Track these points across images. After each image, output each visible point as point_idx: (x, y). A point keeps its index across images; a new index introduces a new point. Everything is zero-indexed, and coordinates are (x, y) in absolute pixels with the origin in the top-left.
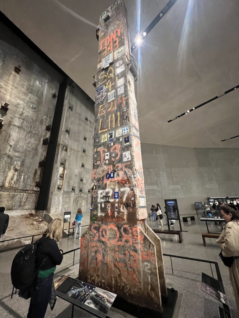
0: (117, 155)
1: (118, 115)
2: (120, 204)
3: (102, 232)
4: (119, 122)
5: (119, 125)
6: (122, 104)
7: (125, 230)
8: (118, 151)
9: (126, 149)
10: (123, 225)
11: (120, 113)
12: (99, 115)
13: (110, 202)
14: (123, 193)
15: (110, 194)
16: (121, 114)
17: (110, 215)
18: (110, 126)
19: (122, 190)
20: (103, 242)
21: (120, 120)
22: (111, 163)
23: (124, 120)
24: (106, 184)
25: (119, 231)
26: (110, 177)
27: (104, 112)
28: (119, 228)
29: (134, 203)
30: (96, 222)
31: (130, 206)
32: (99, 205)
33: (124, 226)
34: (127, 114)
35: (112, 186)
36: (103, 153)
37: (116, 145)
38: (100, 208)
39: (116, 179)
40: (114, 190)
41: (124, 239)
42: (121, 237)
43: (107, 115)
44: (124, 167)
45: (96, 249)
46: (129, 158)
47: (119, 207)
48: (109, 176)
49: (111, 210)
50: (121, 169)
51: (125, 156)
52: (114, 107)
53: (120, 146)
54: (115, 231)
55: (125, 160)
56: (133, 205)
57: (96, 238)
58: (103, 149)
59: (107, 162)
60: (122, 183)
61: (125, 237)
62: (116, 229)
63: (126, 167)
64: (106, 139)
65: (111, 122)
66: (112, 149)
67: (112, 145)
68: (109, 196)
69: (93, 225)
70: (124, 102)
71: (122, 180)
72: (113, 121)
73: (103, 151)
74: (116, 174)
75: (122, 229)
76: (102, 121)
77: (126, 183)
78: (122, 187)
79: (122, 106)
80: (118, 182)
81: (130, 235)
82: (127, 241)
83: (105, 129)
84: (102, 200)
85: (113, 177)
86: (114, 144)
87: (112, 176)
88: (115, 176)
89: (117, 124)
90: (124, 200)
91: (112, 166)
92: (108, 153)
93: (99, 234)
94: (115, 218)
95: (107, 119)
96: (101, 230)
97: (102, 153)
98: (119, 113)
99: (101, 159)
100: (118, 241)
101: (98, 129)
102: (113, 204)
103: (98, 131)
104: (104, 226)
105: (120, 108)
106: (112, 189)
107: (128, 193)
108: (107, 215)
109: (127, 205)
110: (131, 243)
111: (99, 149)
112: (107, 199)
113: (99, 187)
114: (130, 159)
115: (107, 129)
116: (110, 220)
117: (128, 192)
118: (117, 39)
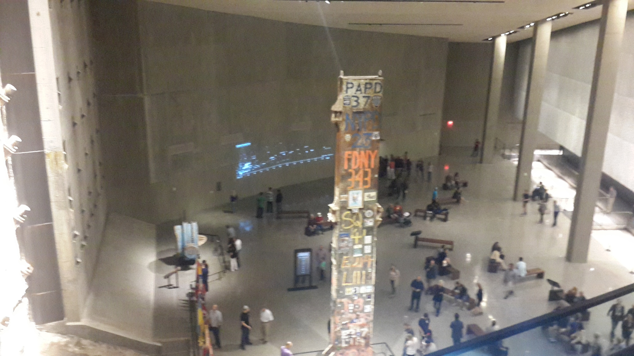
0: (360, 307)
4: (364, 281)
5: (363, 284)
8: (361, 304)
9: (368, 303)
10: (361, 349)
11: (365, 272)
12: (343, 267)
14: (363, 331)
18: (354, 282)
23: (368, 279)
24: (349, 327)
25: (358, 352)
27: (348, 266)
30: (340, 351)
31: (367, 338)
32: (344, 340)
34: (371, 275)
35: (355, 328)
37: (360, 299)
39: (357, 323)
43: (352, 270)
47: (360, 339)
48: (352, 322)
49: (353, 342)
50: (363, 317)
51: (367, 309)
52: (360, 264)
53: (363, 300)
54: (355, 352)
59: (351, 311)
61: (362, 354)
63: (366, 315)
64: (351, 292)
66: (356, 301)
67: (356, 298)
70: (370, 263)
72: (358, 278)
74: (358, 320)
76: (346, 274)
77: (365, 325)
78: (362, 328)
80: (360, 325)
81: (365, 352)
83: (350, 283)
84: (346, 337)
87: (355, 321)
90: (363, 335)
91: (355, 315)
92: (352, 305)
94: (356, 346)
95: (352, 274)
96: (345, 354)
97: (346, 303)
99: (344, 308)
101: (342, 281)
102: (354, 339)
103: (342, 284)
105: (365, 267)
107: (367, 331)
108: (350, 345)
111: (344, 300)
112: (351, 336)
113: (342, 329)
114: (370, 311)
116: (352, 348)
118: (369, 170)
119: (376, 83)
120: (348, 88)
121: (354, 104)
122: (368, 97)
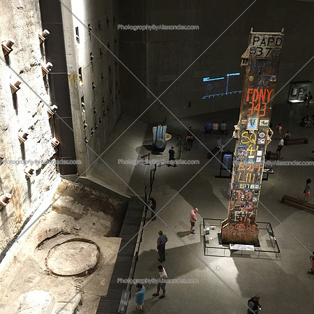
2: (247, 218)
6: (258, 170)
8: (250, 196)
9: (255, 196)
12: (239, 169)
18: (247, 180)
19: (249, 213)
20: (237, 230)
21: (254, 180)
22: (245, 200)
23: (257, 180)
24: (240, 209)
26: (243, 206)
27: (243, 169)
32: (236, 217)
33: (248, 225)
34: (259, 178)
35: (244, 211)
42: (246, 228)
43: (246, 172)
44: (252, 204)
45: (232, 232)
52: (252, 169)
53: (252, 194)
55: (254, 201)
56: (254, 219)
59: (242, 199)
62: (244, 226)
64: (244, 187)
66: (247, 194)
72: (249, 178)
73: (240, 193)
76: (241, 174)
77: (252, 210)
80: (248, 210)
84: (238, 215)
85: (246, 207)
86: (248, 191)
90: (250, 216)
93: (235, 227)
94: (244, 222)
98: (254, 175)
99: (238, 197)
101: (237, 178)
102: (244, 218)
104: (238, 225)
105: (256, 172)
107: (253, 214)
110: (250, 230)
112: (241, 215)
115: (244, 182)
116: (241, 223)
118: (265, 104)
119: (277, 38)
120: (254, 41)
121: (259, 53)
122: (271, 49)
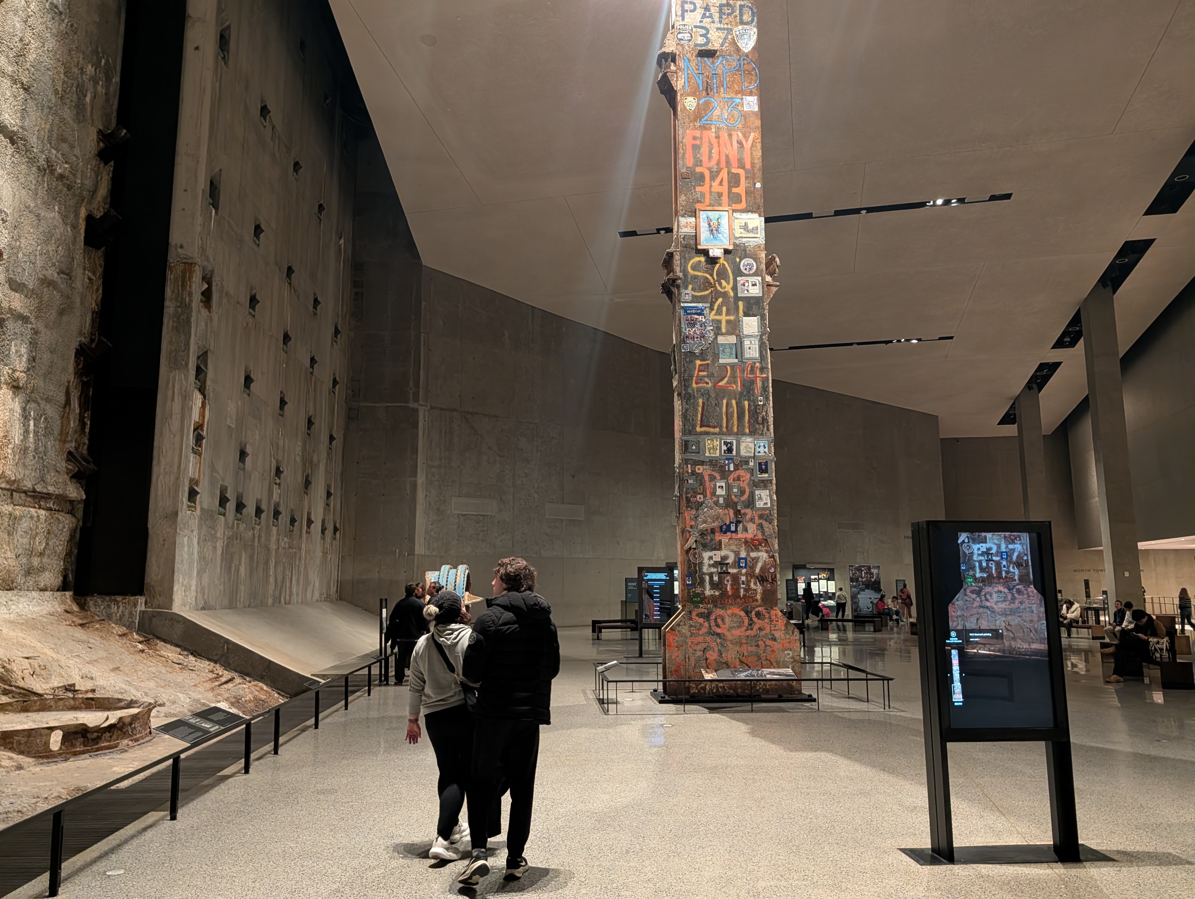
0: (742, 492)
1: (744, 405)
2: (749, 578)
3: (716, 619)
4: (747, 425)
5: (747, 431)
6: (755, 385)
7: (758, 615)
8: (744, 485)
9: (762, 485)
10: (754, 608)
11: (749, 405)
12: (694, 385)
13: (729, 573)
14: (756, 560)
15: (730, 561)
16: (753, 408)
17: (730, 593)
18: (724, 425)
19: (753, 555)
20: (718, 635)
21: (749, 421)
22: (729, 503)
23: (758, 423)
24: (720, 542)
25: (748, 616)
26: (728, 529)
27: (707, 383)
28: (747, 613)
29: (773, 577)
30: (701, 606)
31: (767, 581)
32: (707, 578)
33: (757, 609)
34: (764, 413)
35: (734, 548)
36: (710, 481)
37: (741, 472)
38: (710, 583)
39: (740, 535)
40: (737, 554)
41: (756, 627)
42: (751, 624)
43: (717, 395)
44: (756, 518)
45: (704, 645)
46: (766, 504)
47: (748, 582)
48: (725, 529)
49: (732, 585)
50: (752, 519)
51: (760, 498)
52: (735, 383)
53: (748, 476)
54: (741, 616)
55: (759, 504)
56: (772, 579)
57: (704, 630)
58: (709, 472)
59: (721, 500)
60: (752, 545)
61: (758, 623)
62: (743, 614)
63: (761, 517)
64: (718, 451)
65: (729, 417)
66: (732, 477)
67: (732, 469)
68: (728, 563)
69: (696, 610)
70: (759, 383)
71: (753, 540)
72: (732, 416)
73: (710, 475)
74: (740, 527)
75: (753, 613)
76: (703, 403)
77: (760, 544)
78: (752, 551)
79: (754, 390)
80: (746, 542)
81: (767, 620)
82: (760, 629)
83: (714, 427)
84: (713, 570)
85: (736, 531)
86: (736, 468)
87: (733, 528)
88: (738, 529)
89: (744, 426)
90: (757, 571)
91: (731, 512)
92: (723, 484)
93: (709, 624)
94: (741, 599)
95: (719, 405)
96: (713, 617)
97: (707, 478)
98: (746, 403)
99: (704, 490)
100: (746, 630)
101: (693, 420)
102: (735, 578)
103: (694, 426)
104: (719, 612)
105: (749, 392)
106: (735, 552)
107: (765, 561)
108: (724, 594)
109: (762, 579)
110: (767, 630)
111: (699, 469)
112: (724, 569)
113: (706, 547)
114: (769, 505)
115: (717, 430)
116: (730, 602)
117: (764, 559)
118: (741, 172)
119: (741, 6)
121: (701, 40)
122: (727, 30)
